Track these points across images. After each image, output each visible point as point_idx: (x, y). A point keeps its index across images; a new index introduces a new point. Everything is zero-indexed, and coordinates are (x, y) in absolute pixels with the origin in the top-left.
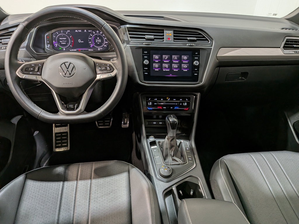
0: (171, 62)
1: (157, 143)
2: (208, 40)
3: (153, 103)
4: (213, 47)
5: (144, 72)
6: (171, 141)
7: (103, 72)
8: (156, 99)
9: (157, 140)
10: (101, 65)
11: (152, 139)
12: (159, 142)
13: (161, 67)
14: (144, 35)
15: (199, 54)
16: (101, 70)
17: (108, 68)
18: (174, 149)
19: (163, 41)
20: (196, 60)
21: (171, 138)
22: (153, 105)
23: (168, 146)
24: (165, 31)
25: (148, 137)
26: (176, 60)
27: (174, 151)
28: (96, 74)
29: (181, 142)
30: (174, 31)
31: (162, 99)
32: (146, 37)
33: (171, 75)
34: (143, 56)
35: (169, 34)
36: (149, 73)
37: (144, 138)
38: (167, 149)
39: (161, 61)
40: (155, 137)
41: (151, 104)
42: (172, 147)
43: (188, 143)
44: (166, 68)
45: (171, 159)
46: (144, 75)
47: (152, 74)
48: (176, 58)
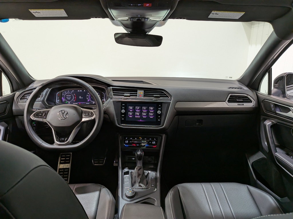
0: (141, 112)
1: (130, 173)
2: (168, 97)
3: (129, 141)
4: (171, 102)
5: (121, 118)
6: (139, 170)
7: (87, 117)
8: (131, 138)
9: (130, 171)
10: (85, 112)
11: (126, 170)
12: (131, 172)
13: (134, 115)
14: (124, 93)
15: (161, 106)
16: (85, 115)
17: (90, 114)
18: (140, 177)
19: (137, 97)
20: (160, 110)
21: (139, 168)
22: (129, 143)
23: (136, 175)
24: (138, 91)
25: (123, 168)
26: (145, 110)
27: (141, 178)
28: (82, 118)
29: (148, 173)
30: (144, 91)
31: (136, 139)
32: (125, 94)
33: (141, 120)
34: (121, 107)
35: (141, 93)
36: (125, 119)
37: (120, 168)
38: (135, 177)
39: (134, 111)
40: (129, 169)
41: (127, 142)
42: (139, 175)
43: (154, 173)
44: (137, 115)
45: (138, 185)
46: (121, 120)
47: (127, 119)
48: (145, 108)
